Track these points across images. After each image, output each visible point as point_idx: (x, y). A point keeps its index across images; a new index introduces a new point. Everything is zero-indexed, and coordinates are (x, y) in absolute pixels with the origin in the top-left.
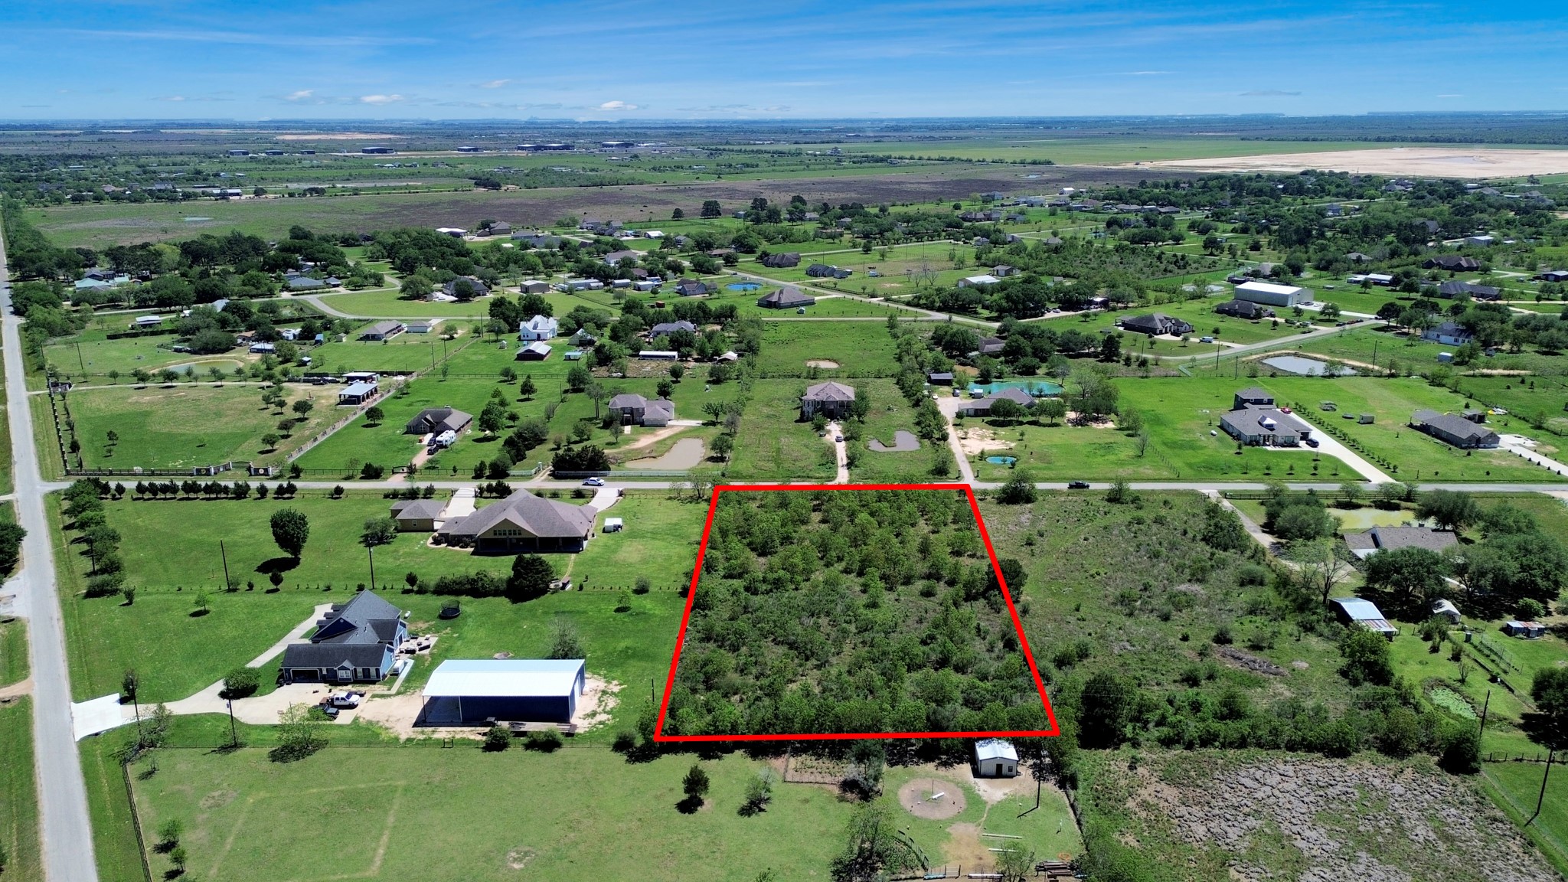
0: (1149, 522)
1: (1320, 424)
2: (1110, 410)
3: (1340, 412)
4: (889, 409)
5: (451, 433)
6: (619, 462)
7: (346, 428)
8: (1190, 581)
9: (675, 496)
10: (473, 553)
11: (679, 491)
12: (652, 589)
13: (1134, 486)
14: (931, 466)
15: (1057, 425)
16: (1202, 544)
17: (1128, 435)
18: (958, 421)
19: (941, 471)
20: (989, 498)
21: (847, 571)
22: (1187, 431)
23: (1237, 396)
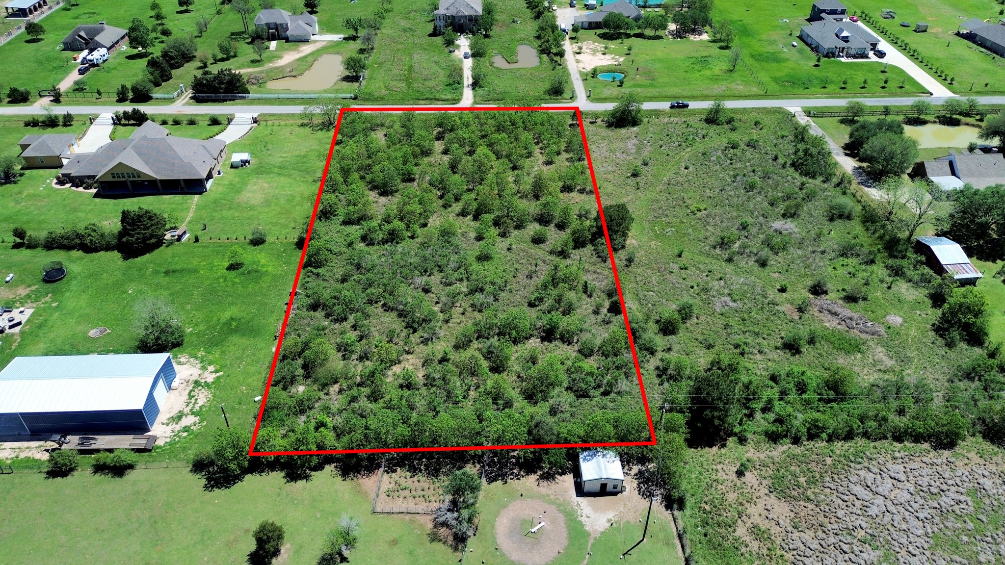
0: (742, 146)
1: (883, 32)
2: (706, 22)
3: (898, 20)
4: (513, 22)
5: (103, 51)
6: (259, 82)
7: (9, 43)
8: (784, 216)
9: (307, 123)
10: (96, 196)
11: (310, 116)
12: (270, 239)
13: (729, 104)
14: (547, 85)
15: (659, 37)
16: (792, 170)
17: (721, 48)
18: (574, 35)
19: (557, 91)
20: (599, 121)
21: (463, 214)
22: (771, 42)
23: (814, 6)
